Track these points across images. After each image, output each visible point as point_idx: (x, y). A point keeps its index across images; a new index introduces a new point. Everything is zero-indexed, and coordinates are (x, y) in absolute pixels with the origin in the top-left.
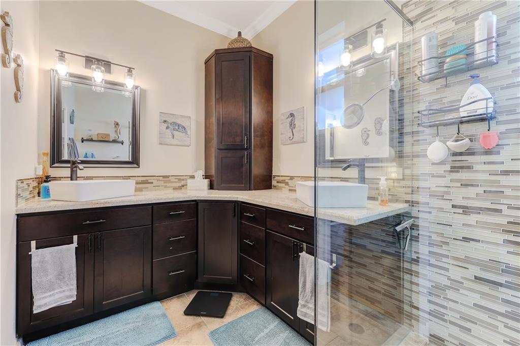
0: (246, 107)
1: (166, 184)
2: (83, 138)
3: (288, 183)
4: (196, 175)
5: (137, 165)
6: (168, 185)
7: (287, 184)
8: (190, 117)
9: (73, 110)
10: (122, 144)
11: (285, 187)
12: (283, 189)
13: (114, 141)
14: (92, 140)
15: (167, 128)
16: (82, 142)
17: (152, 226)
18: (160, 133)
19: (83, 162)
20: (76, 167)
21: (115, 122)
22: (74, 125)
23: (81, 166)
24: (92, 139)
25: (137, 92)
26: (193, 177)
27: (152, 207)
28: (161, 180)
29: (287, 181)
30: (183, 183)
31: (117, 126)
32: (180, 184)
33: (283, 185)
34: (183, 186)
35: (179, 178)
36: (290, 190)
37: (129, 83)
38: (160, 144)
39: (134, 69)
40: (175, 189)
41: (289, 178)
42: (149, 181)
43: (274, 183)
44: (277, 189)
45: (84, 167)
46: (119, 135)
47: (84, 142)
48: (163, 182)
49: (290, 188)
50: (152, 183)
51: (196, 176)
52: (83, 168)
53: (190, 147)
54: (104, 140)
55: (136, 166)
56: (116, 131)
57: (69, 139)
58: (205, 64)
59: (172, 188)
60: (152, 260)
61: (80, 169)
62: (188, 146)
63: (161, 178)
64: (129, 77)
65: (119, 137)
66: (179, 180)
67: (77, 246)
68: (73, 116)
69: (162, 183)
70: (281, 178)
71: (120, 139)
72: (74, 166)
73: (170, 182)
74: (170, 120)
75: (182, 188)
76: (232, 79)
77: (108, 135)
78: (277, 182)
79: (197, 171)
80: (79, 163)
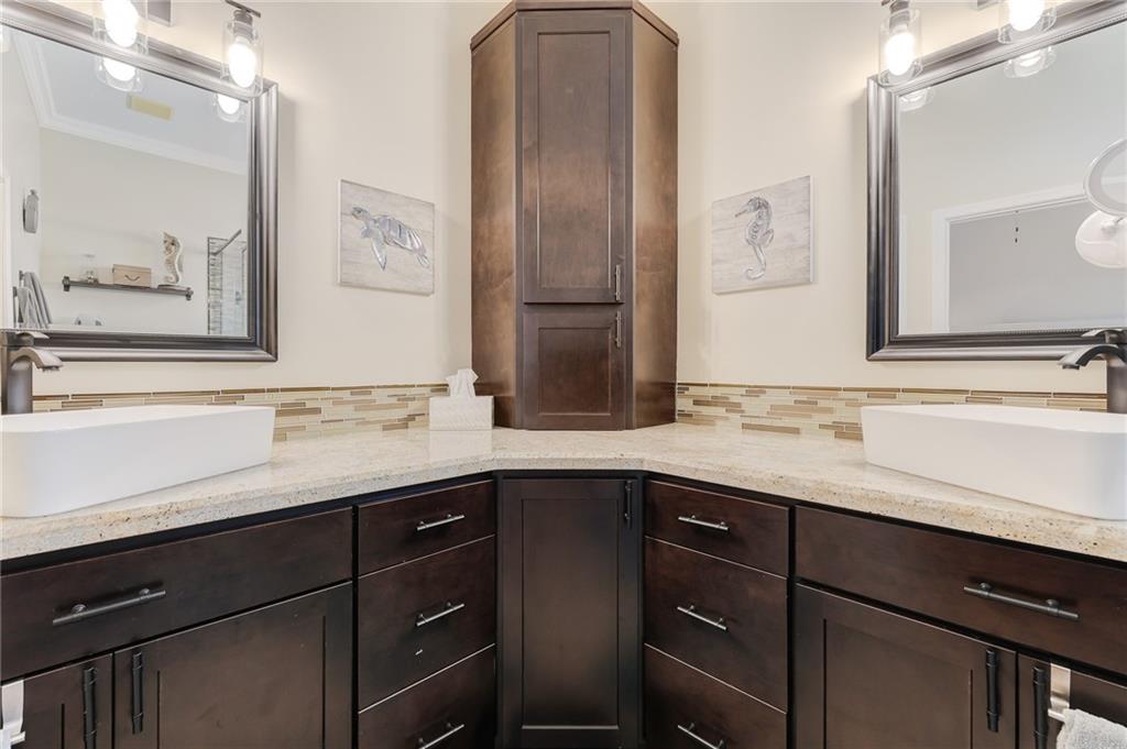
0: (616, 176)
1: (360, 415)
2: (67, 278)
3: (739, 405)
4: (452, 381)
5: (268, 351)
6: (370, 415)
7: (734, 408)
8: (433, 205)
9: (33, 193)
10: (188, 296)
11: (727, 418)
12: (719, 423)
13: (165, 289)
14: (94, 284)
15: (367, 233)
16: (67, 288)
17: (355, 585)
18: (342, 249)
19: (56, 340)
20: (25, 358)
21: (166, 234)
22: (36, 235)
23: (47, 355)
24: (96, 281)
25: (268, 105)
26: (442, 389)
27: (356, 509)
28: (349, 402)
29: (734, 399)
30: (413, 407)
31: (173, 248)
32: (402, 413)
33: (721, 411)
34: (412, 418)
35: (402, 391)
36: (745, 426)
37: (241, 62)
38: (344, 284)
39: (259, 15)
40: (388, 427)
41: (743, 391)
42: (309, 405)
43: (682, 403)
44: (697, 423)
45: (63, 359)
46: (178, 273)
47: (71, 289)
48: (351, 407)
49: (748, 421)
50: (317, 411)
51: (453, 388)
52: (56, 362)
53: (432, 296)
54: (134, 286)
55: (262, 354)
56: (170, 263)
57: (21, 276)
58: (473, 50)
59: (379, 426)
60: (355, 708)
61: (46, 368)
62: (427, 295)
63: (346, 395)
64: (238, 39)
65: (177, 280)
66: (404, 399)
67: (21, 737)
68: (34, 209)
69: (347, 411)
70: (709, 392)
71: (182, 284)
72: (15, 354)
73: (370, 406)
74: (376, 208)
75: (410, 423)
76: (570, 91)
77: (147, 272)
78: (696, 403)
79: (456, 373)
80: (39, 342)
